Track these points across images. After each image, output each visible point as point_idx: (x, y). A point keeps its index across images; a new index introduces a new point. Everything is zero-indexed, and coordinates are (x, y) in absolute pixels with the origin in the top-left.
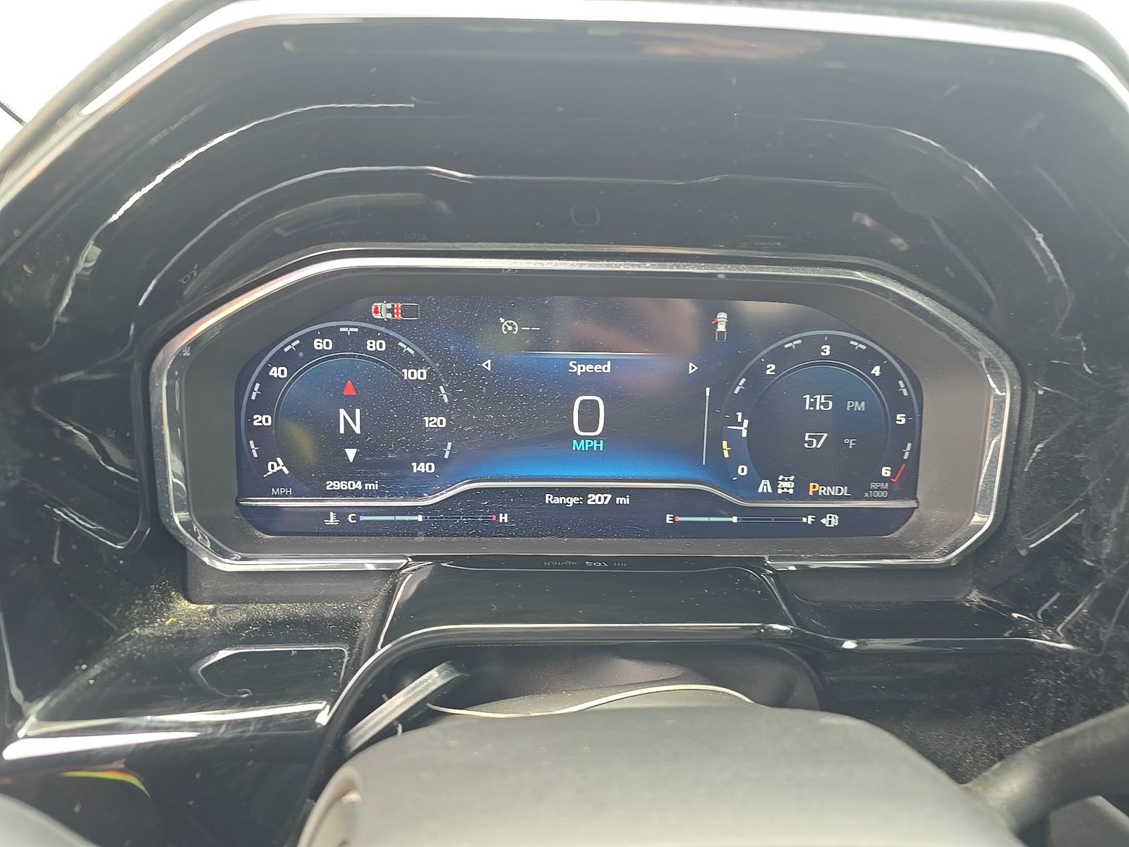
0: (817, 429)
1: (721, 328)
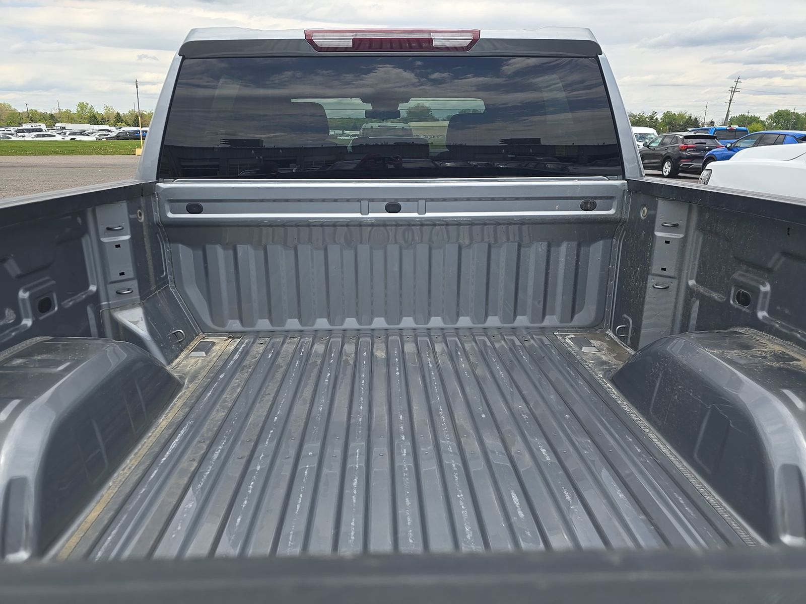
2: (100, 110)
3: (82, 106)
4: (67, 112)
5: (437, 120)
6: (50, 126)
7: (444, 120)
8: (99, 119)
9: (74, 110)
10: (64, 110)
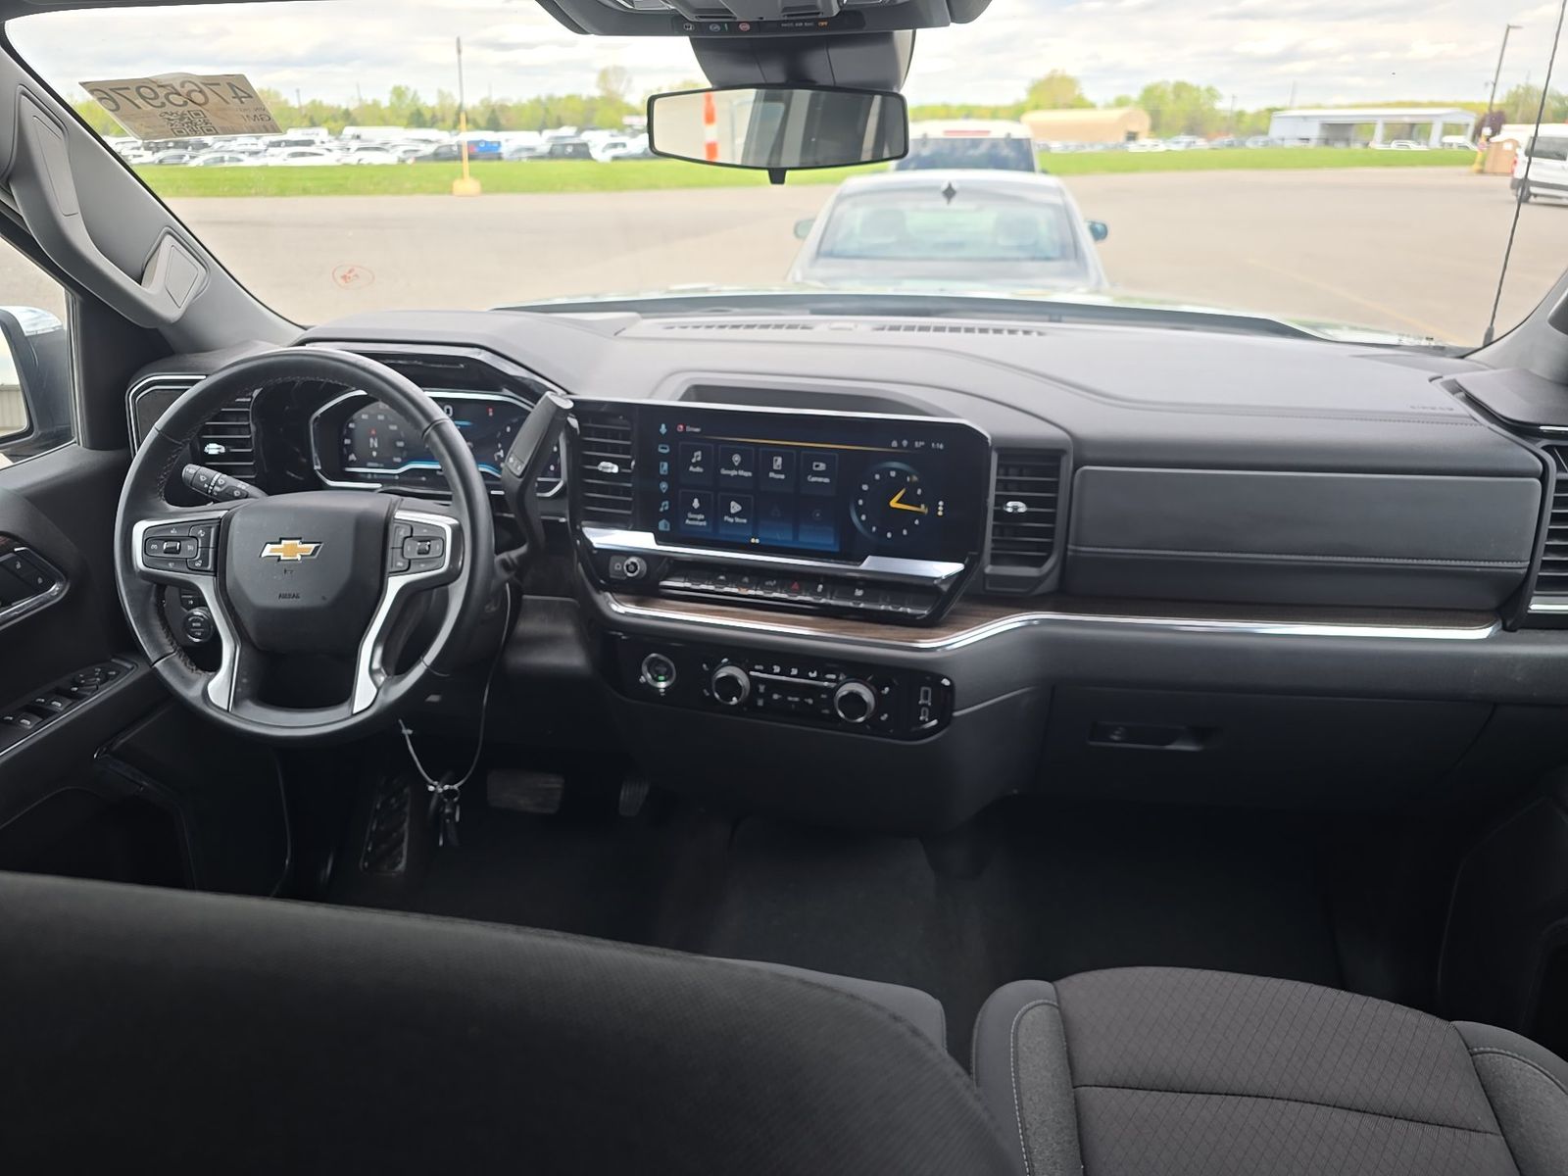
2: (429, 100)
3: (399, 93)
4: (376, 104)
5: (1092, 106)
6: (336, 134)
7: (1108, 106)
8: (428, 116)
9: (385, 101)
10: (370, 102)
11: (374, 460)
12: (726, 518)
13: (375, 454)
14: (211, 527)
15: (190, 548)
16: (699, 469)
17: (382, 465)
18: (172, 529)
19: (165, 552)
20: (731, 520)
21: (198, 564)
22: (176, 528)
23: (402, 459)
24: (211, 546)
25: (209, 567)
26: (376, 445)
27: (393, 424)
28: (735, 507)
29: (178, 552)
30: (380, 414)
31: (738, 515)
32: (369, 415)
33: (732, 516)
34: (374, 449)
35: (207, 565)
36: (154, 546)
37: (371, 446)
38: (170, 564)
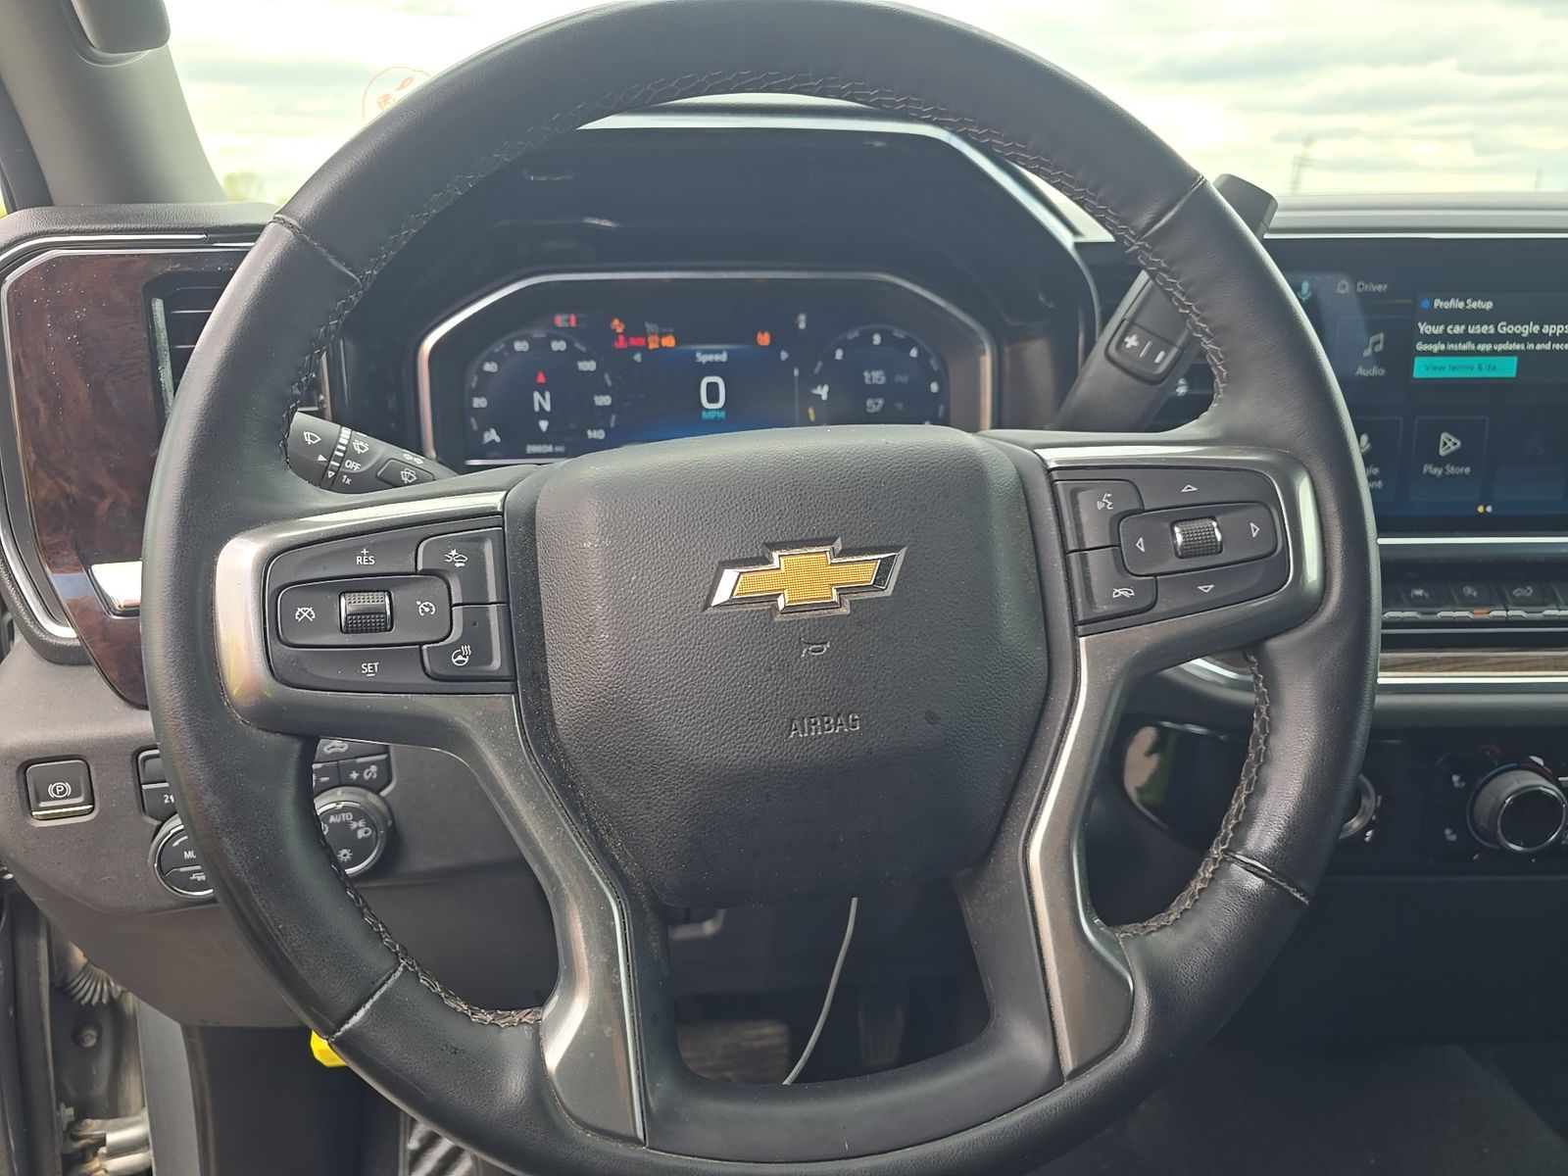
0: (875, 396)
1: (802, 326)
11: (542, 438)
12: (1427, 468)
13: (544, 425)
14: (480, 539)
15: (424, 607)
16: (1375, 371)
17: (560, 449)
18: (357, 550)
19: (347, 630)
20: (1438, 471)
21: (460, 659)
22: (373, 550)
23: (607, 430)
24: (493, 598)
25: (496, 664)
26: (547, 407)
27: (588, 358)
28: (1448, 443)
29: (387, 625)
30: (558, 339)
31: (1454, 458)
32: (533, 343)
33: (1441, 462)
34: (542, 412)
35: (490, 660)
36: (305, 612)
37: (537, 408)
38: (367, 668)
